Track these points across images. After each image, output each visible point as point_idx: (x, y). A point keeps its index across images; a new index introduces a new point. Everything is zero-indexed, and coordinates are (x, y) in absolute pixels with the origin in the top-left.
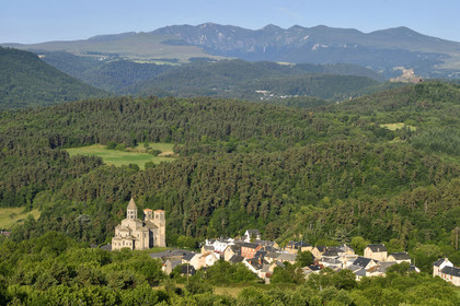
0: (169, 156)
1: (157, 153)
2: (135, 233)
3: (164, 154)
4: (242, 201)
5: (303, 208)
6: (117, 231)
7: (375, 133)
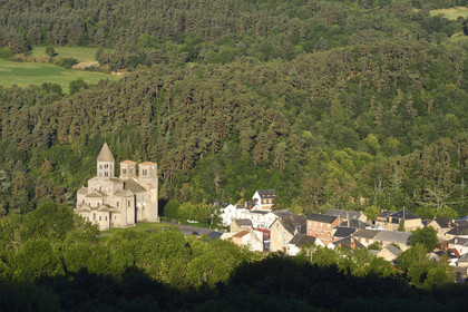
0: (92, 69)
1: (70, 63)
2: (112, 200)
3: (82, 65)
4: (245, 144)
5: (338, 153)
6: (80, 198)
7: (424, 26)
